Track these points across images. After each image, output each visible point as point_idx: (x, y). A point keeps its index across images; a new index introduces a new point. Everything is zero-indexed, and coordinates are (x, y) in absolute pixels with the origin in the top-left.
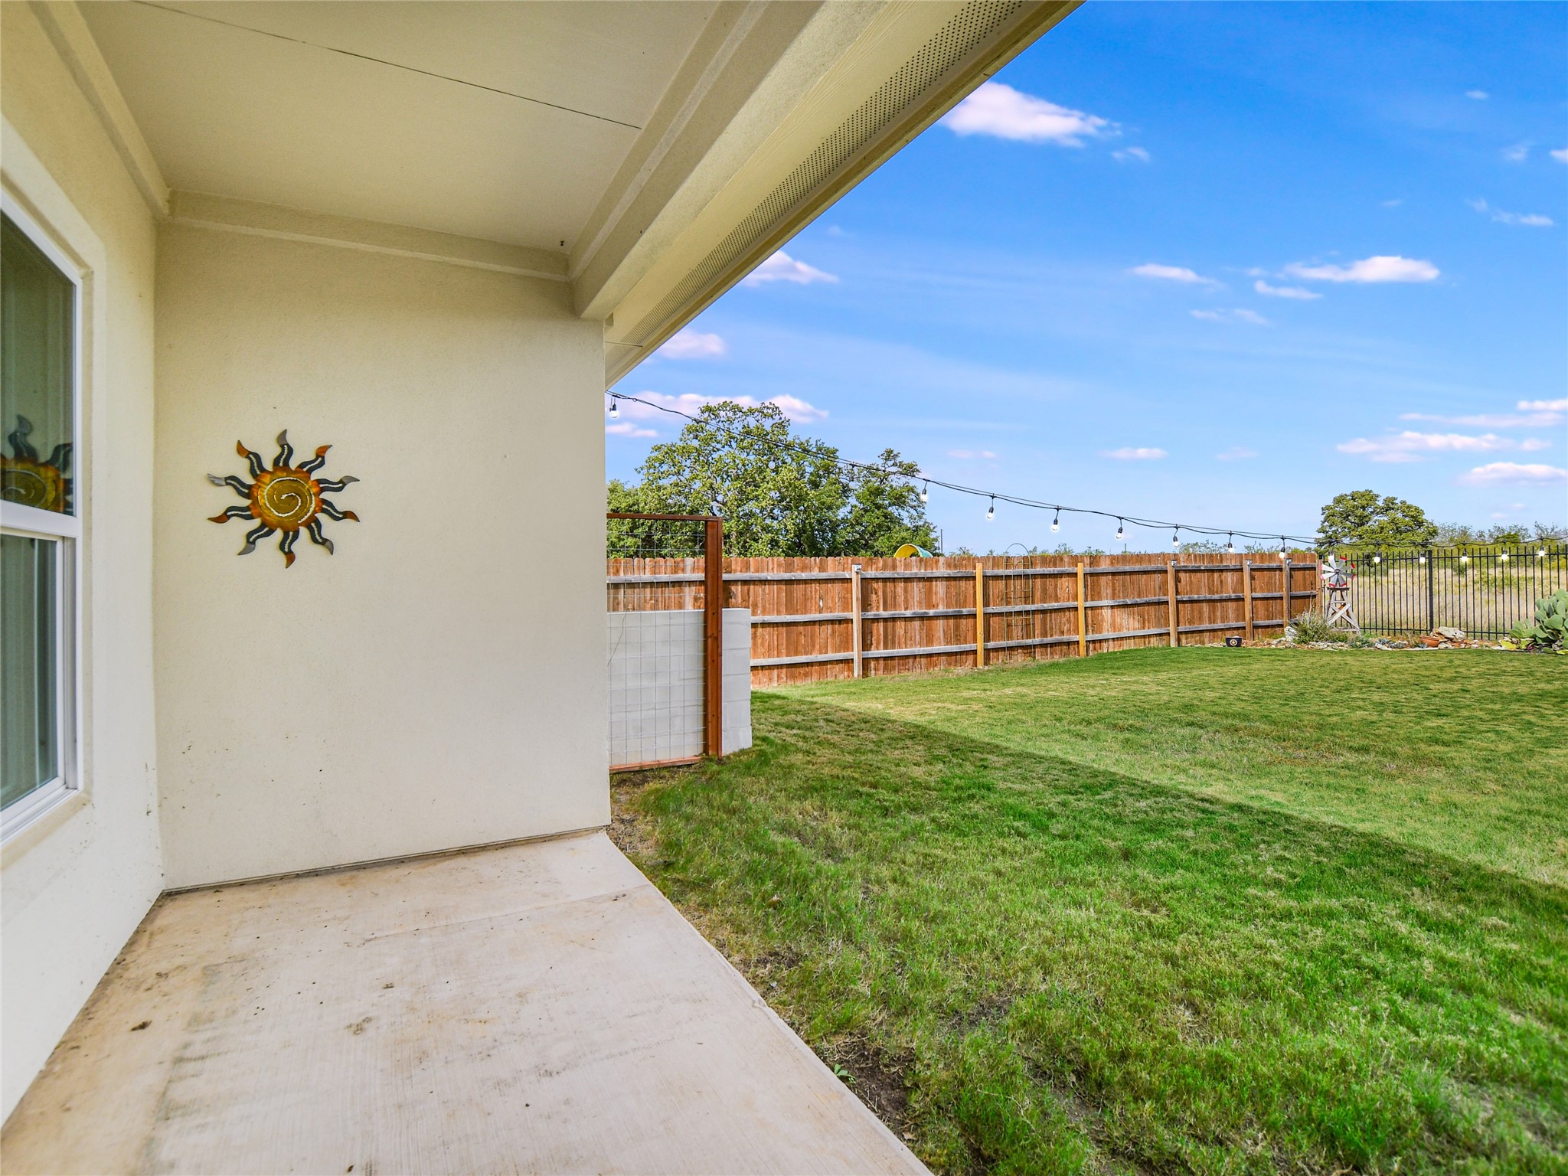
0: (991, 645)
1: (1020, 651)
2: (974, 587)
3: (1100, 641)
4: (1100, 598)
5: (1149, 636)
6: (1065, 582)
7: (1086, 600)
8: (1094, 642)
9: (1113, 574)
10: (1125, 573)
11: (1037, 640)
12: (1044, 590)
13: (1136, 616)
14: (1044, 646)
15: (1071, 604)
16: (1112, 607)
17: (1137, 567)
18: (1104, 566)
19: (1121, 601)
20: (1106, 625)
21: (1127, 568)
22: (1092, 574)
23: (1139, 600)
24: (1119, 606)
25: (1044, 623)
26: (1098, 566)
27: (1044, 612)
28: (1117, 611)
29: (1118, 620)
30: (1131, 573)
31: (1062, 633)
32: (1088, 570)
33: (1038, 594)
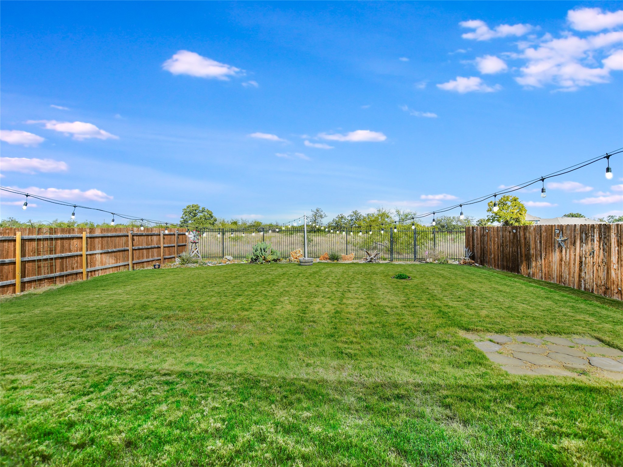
0: (26, 279)
1: (46, 281)
2: (15, 246)
3: (94, 271)
4: (94, 249)
5: (120, 266)
6: (75, 242)
7: (87, 250)
8: (91, 272)
9: (102, 237)
10: (108, 237)
11: (58, 274)
12: (62, 246)
13: (113, 258)
14: (62, 276)
15: (79, 253)
16: (101, 253)
17: (114, 234)
18: (98, 233)
19: (106, 250)
20: (98, 263)
21: (109, 234)
22: (90, 238)
23: (115, 250)
24: (105, 253)
25: (62, 264)
26: (94, 233)
27: (62, 258)
28: (103, 255)
29: (104, 260)
30: (111, 237)
31: (73, 269)
32: (89, 235)
33: (59, 249)
